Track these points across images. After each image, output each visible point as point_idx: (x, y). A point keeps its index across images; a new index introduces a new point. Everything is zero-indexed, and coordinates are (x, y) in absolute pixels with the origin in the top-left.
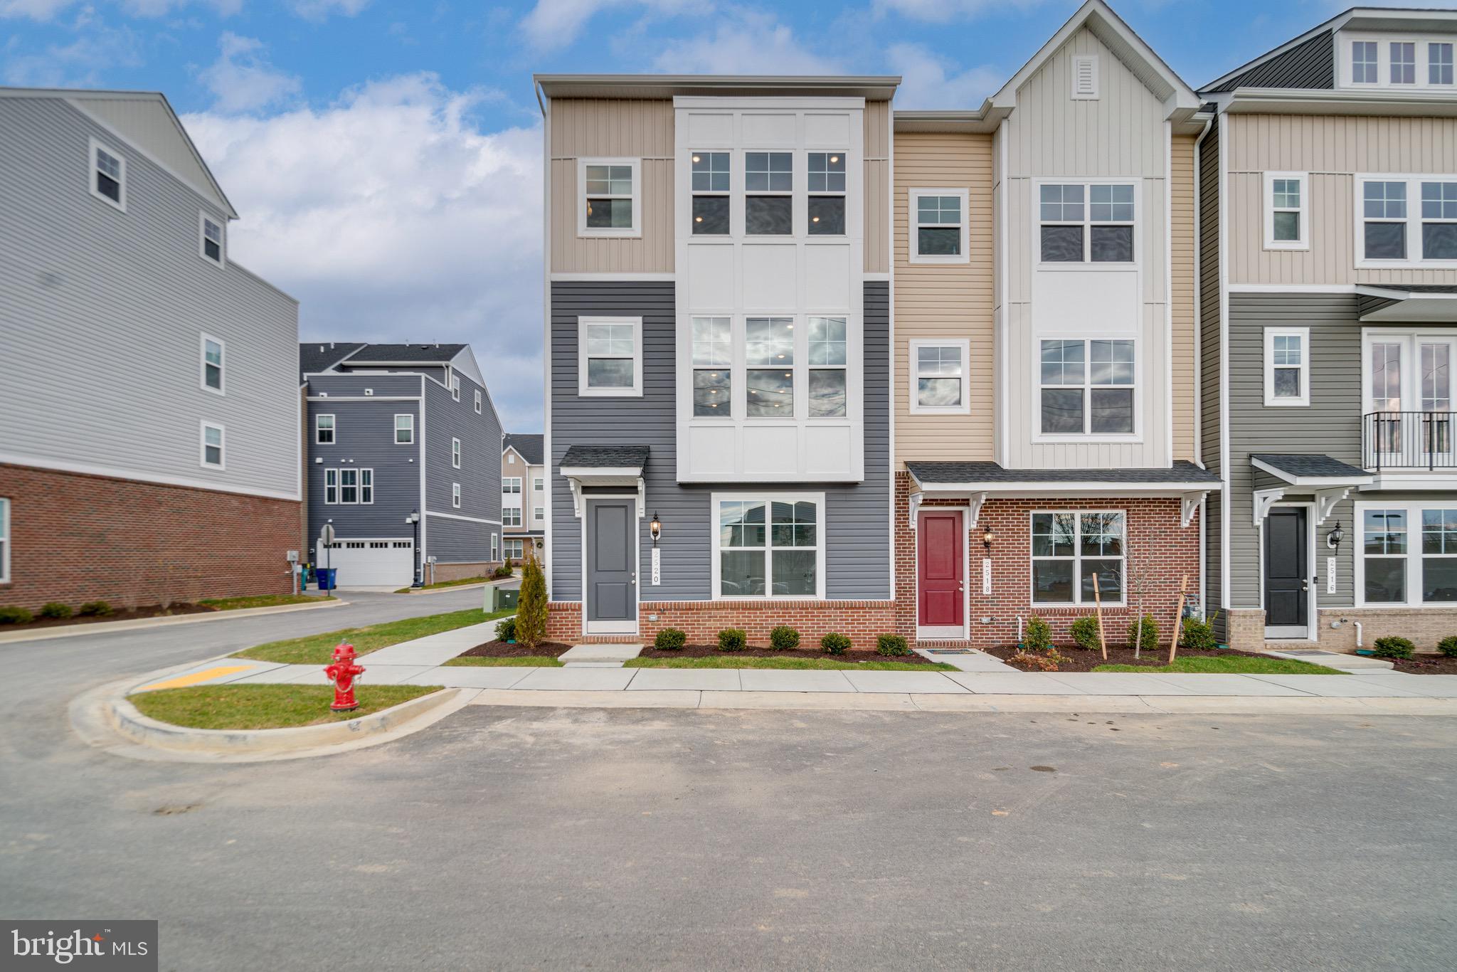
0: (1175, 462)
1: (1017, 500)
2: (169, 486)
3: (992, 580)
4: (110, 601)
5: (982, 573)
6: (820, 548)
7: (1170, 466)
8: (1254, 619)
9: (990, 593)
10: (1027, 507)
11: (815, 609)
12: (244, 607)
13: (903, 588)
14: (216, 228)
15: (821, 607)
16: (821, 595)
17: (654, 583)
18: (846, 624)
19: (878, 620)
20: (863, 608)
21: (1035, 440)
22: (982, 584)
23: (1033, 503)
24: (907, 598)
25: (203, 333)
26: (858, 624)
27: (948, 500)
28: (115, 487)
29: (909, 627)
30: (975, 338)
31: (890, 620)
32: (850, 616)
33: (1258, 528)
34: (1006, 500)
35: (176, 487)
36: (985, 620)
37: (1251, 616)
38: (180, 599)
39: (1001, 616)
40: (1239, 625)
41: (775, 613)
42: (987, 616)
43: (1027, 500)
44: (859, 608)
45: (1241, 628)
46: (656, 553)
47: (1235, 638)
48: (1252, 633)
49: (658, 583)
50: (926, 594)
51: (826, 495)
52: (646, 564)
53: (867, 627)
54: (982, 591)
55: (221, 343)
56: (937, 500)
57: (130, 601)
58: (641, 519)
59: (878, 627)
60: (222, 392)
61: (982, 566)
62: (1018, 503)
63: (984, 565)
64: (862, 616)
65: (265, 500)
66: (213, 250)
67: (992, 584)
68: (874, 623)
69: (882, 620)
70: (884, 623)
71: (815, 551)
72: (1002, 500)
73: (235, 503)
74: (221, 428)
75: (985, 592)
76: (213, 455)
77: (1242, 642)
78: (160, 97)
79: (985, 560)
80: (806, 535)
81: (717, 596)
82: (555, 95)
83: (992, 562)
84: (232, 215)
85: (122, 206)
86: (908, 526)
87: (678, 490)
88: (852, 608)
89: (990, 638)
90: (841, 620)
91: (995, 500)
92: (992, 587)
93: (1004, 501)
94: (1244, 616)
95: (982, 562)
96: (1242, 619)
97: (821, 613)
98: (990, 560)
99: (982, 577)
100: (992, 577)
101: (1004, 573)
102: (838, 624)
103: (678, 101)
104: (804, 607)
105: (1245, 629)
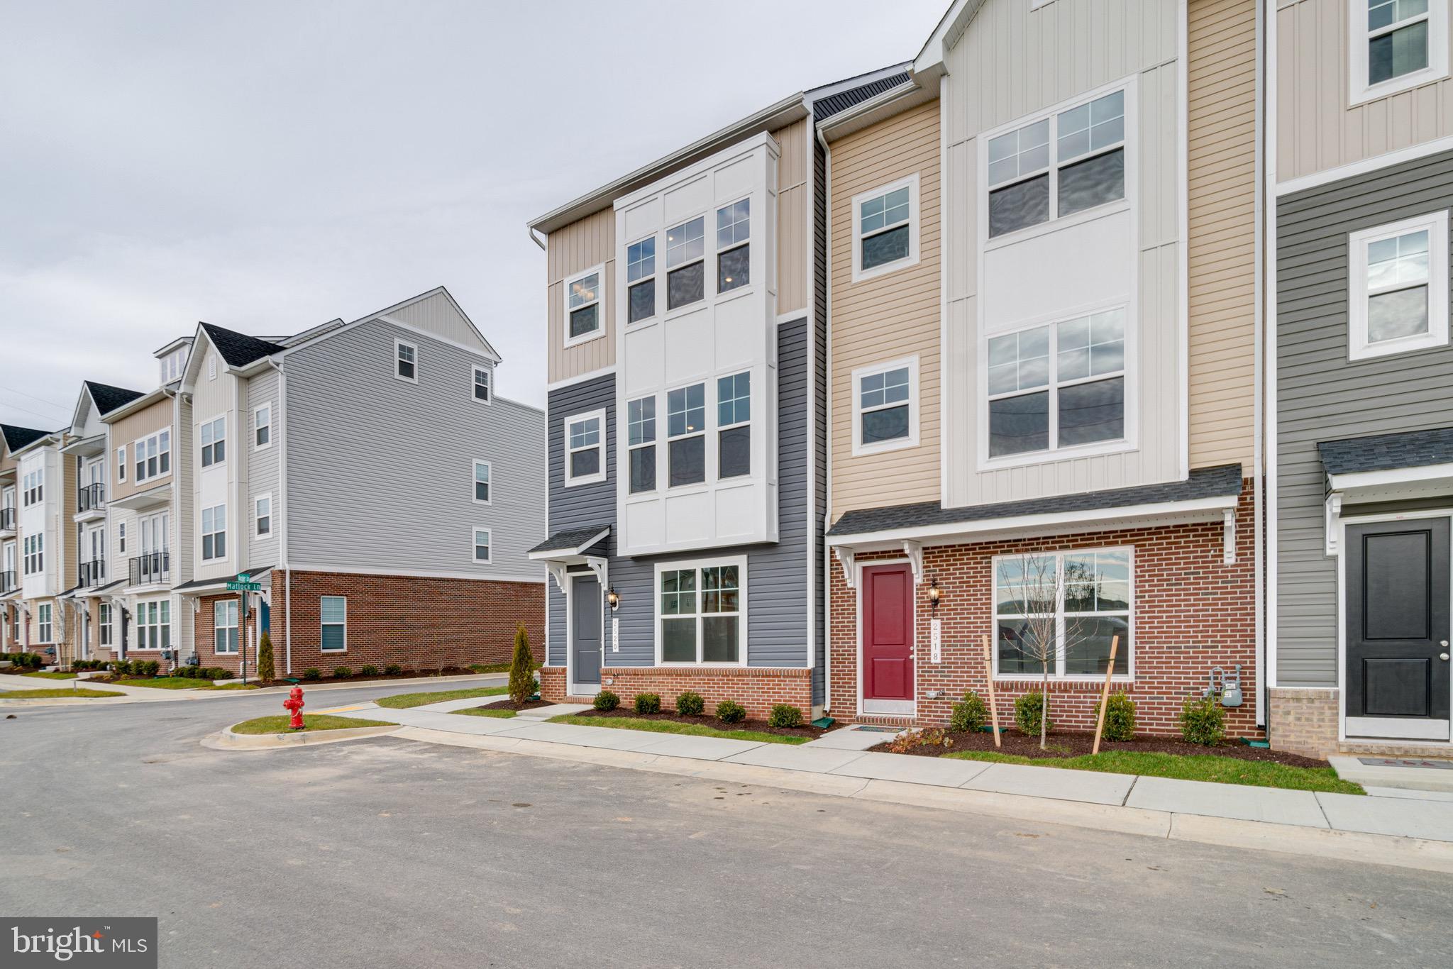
0: (1193, 473)
1: (973, 544)
2: (448, 580)
3: (942, 646)
4: (402, 666)
5: (929, 637)
6: (742, 614)
7: (1184, 477)
8: (1317, 704)
9: (939, 661)
10: (987, 553)
11: (735, 676)
12: (498, 671)
13: (841, 655)
14: (485, 375)
15: (740, 674)
16: (742, 663)
17: (614, 651)
18: (762, 692)
19: (793, 689)
20: (777, 676)
21: (981, 468)
22: (929, 650)
23: (994, 547)
24: (846, 667)
25: (474, 459)
26: (773, 693)
27: (889, 552)
28: (410, 584)
29: (848, 700)
30: (925, 352)
31: (804, 689)
32: (766, 684)
33: (1334, 558)
34: (960, 546)
35: (453, 580)
36: (932, 694)
37: (1311, 700)
38: (453, 664)
39: (953, 690)
40: (1288, 713)
41: (701, 680)
42: (935, 689)
43: (986, 543)
44: (774, 676)
45: (1291, 718)
46: (616, 621)
47: (1280, 732)
48: (1313, 726)
49: (617, 650)
50: (873, 662)
51: (748, 557)
52: (609, 633)
53: (782, 697)
54: (929, 659)
55: (489, 464)
56: (877, 553)
57: (416, 665)
58: (605, 592)
59: (792, 697)
60: (489, 503)
61: (929, 629)
62: (975, 549)
63: (932, 627)
64: (778, 685)
65: (525, 584)
66: (481, 393)
67: (942, 650)
68: (788, 693)
69: (796, 689)
70: (798, 693)
71: (738, 617)
72: (954, 546)
73: (499, 589)
74: (489, 530)
75: (933, 661)
76: (482, 552)
77: (1292, 738)
78: (442, 290)
79: (933, 621)
80: (730, 600)
81: (659, 663)
82: (550, 231)
83: (942, 624)
84: (497, 360)
85: (415, 381)
86: (846, 585)
87: (631, 563)
88: (767, 676)
89: (939, 716)
90: (758, 688)
91: (946, 547)
92: (942, 654)
93: (957, 548)
94: (1298, 700)
95: (929, 624)
96: (1292, 704)
97: (740, 680)
98: (939, 622)
99: (929, 642)
100: (942, 641)
101: (956, 637)
102: (755, 692)
103: (618, 203)
104: (726, 674)
105: (1299, 719)
